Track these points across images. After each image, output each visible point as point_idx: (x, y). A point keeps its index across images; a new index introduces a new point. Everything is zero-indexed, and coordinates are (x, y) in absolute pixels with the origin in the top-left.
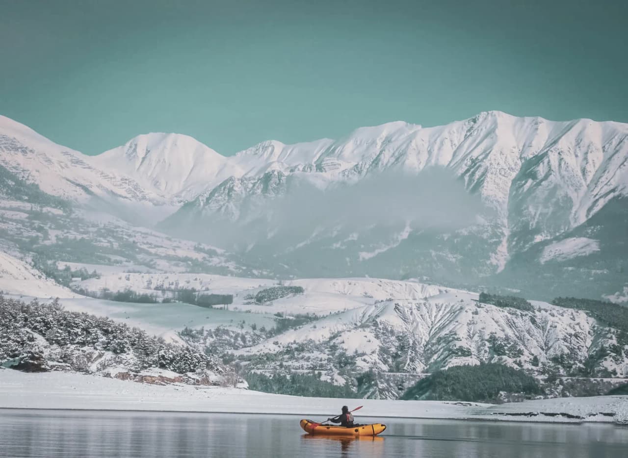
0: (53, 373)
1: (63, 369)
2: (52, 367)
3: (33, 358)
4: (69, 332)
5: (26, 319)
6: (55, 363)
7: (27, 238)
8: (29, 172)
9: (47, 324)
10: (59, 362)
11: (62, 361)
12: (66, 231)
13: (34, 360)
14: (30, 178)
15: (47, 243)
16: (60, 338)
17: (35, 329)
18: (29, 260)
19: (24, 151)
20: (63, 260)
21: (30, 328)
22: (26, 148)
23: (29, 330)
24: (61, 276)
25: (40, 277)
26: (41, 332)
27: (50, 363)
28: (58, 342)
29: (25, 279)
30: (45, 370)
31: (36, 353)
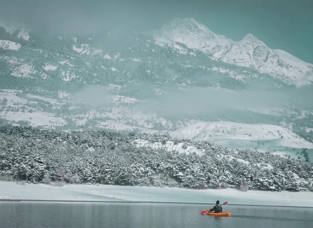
0: (301, 192)
1: (305, 190)
2: (301, 190)
3: (293, 186)
4: (309, 172)
5: (289, 167)
6: (302, 188)
7: (289, 115)
8: (290, 78)
9: (299, 169)
10: (304, 188)
11: (305, 187)
12: (310, 111)
13: (294, 187)
14: (290, 81)
15: (300, 117)
16: (305, 175)
17: (293, 171)
18: (291, 127)
19: (287, 67)
20: (309, 127)
21: (291, 171)
22: (288, 65)
23: (291, 172)
24: (308, 136)
25: (296, 137)
26: (296, 172)
27: (300, 188)
28: (304, 177)
29: (289, 138)
30: (298, 191)
31: (294, 184)
